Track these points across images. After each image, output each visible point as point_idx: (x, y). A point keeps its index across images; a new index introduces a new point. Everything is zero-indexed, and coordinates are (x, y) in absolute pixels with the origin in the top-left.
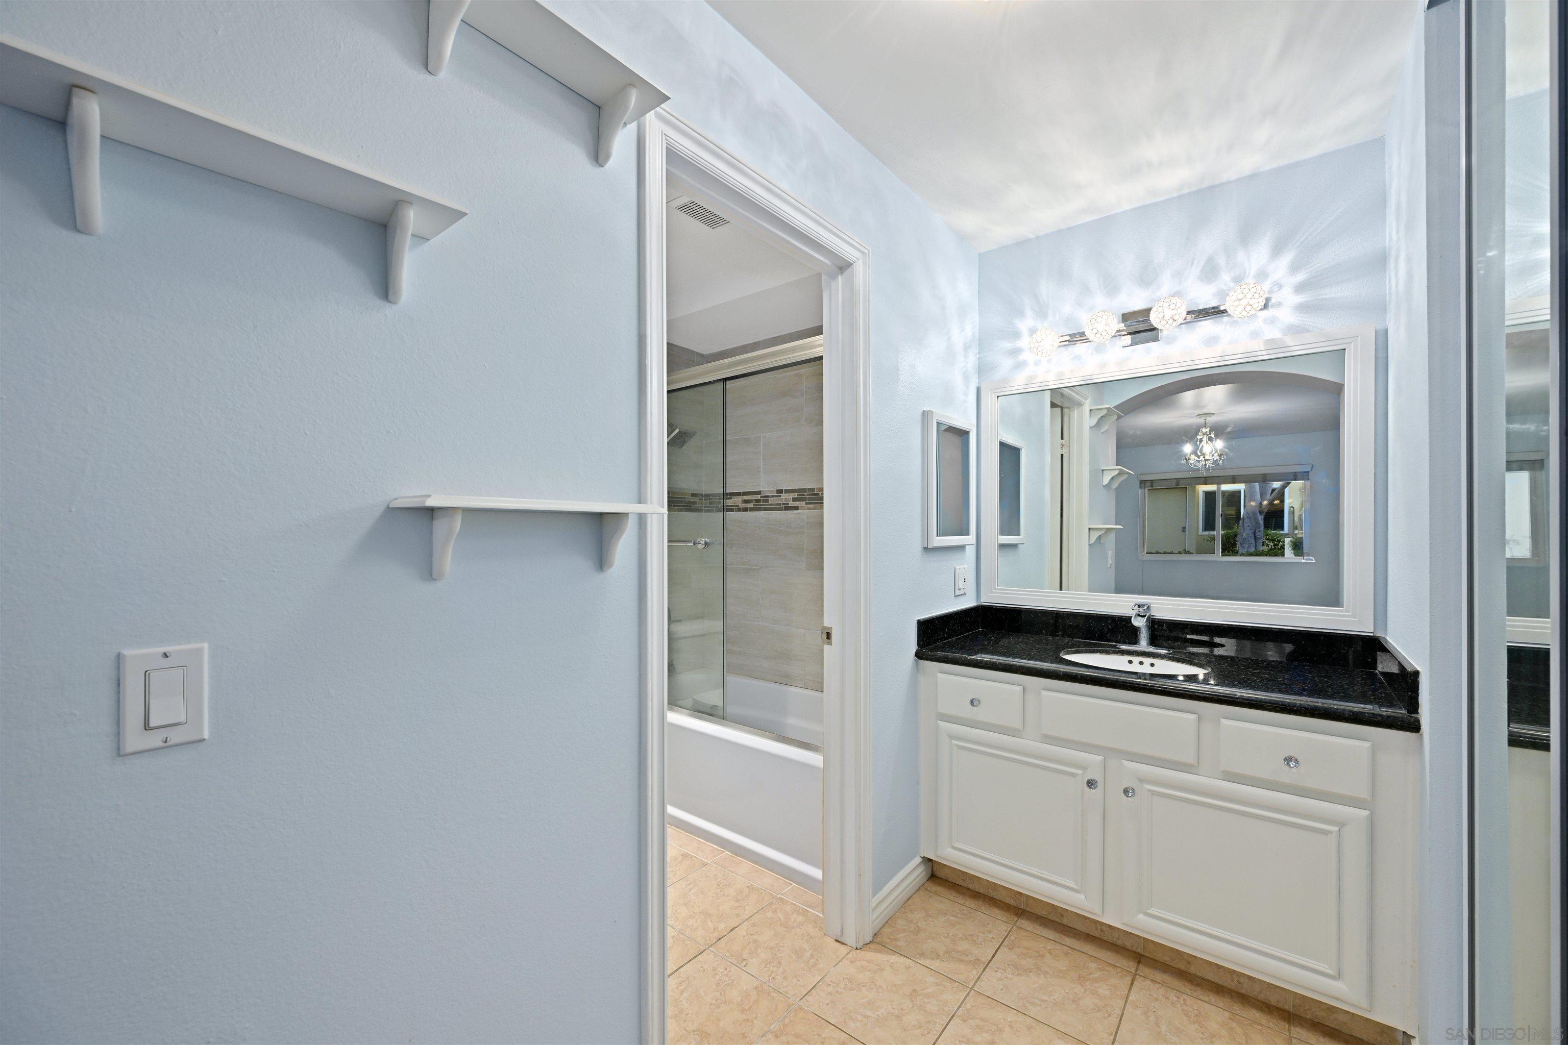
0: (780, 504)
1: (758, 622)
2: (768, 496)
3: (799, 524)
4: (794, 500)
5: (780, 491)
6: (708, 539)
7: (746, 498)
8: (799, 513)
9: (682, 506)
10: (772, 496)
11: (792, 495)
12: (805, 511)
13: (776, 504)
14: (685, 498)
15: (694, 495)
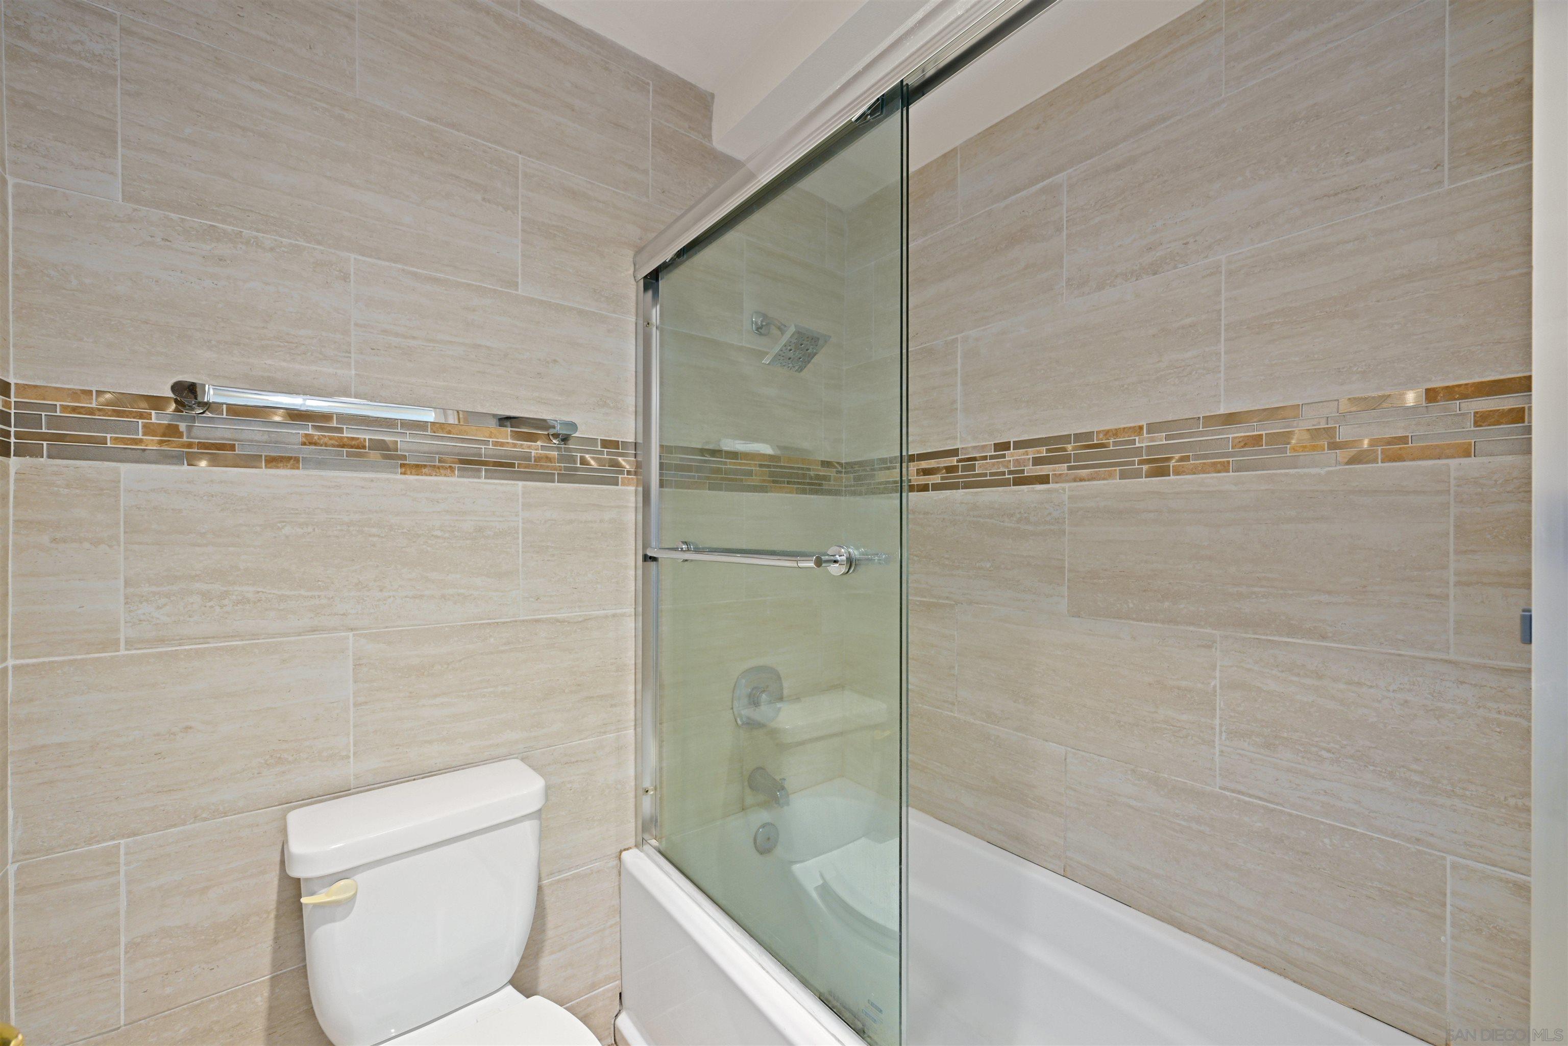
0: (1003, 473)
1: (952, 712)
2: (974, 459)
3: (1050, 514)
4: (1037, 461)
5: (1005, 446)
6: (857, 548)
7: (924, 464)
8: (1049, 491)
9: (804, 484)
10: (985, 458)
11: (1032, 453)
12: (1067, 485)
13: (992, 474)
14: (809, 469)
15: (826, 464)
